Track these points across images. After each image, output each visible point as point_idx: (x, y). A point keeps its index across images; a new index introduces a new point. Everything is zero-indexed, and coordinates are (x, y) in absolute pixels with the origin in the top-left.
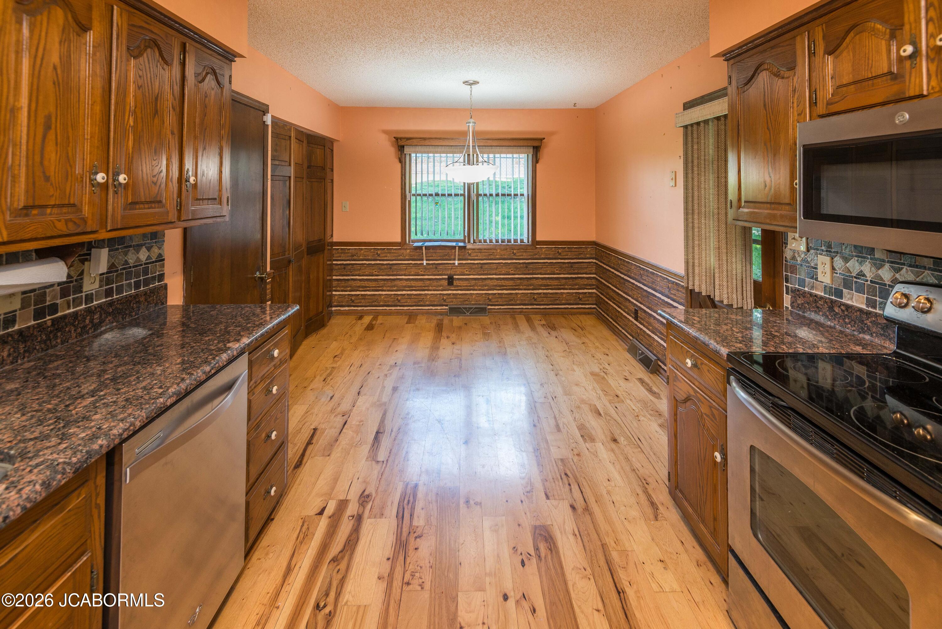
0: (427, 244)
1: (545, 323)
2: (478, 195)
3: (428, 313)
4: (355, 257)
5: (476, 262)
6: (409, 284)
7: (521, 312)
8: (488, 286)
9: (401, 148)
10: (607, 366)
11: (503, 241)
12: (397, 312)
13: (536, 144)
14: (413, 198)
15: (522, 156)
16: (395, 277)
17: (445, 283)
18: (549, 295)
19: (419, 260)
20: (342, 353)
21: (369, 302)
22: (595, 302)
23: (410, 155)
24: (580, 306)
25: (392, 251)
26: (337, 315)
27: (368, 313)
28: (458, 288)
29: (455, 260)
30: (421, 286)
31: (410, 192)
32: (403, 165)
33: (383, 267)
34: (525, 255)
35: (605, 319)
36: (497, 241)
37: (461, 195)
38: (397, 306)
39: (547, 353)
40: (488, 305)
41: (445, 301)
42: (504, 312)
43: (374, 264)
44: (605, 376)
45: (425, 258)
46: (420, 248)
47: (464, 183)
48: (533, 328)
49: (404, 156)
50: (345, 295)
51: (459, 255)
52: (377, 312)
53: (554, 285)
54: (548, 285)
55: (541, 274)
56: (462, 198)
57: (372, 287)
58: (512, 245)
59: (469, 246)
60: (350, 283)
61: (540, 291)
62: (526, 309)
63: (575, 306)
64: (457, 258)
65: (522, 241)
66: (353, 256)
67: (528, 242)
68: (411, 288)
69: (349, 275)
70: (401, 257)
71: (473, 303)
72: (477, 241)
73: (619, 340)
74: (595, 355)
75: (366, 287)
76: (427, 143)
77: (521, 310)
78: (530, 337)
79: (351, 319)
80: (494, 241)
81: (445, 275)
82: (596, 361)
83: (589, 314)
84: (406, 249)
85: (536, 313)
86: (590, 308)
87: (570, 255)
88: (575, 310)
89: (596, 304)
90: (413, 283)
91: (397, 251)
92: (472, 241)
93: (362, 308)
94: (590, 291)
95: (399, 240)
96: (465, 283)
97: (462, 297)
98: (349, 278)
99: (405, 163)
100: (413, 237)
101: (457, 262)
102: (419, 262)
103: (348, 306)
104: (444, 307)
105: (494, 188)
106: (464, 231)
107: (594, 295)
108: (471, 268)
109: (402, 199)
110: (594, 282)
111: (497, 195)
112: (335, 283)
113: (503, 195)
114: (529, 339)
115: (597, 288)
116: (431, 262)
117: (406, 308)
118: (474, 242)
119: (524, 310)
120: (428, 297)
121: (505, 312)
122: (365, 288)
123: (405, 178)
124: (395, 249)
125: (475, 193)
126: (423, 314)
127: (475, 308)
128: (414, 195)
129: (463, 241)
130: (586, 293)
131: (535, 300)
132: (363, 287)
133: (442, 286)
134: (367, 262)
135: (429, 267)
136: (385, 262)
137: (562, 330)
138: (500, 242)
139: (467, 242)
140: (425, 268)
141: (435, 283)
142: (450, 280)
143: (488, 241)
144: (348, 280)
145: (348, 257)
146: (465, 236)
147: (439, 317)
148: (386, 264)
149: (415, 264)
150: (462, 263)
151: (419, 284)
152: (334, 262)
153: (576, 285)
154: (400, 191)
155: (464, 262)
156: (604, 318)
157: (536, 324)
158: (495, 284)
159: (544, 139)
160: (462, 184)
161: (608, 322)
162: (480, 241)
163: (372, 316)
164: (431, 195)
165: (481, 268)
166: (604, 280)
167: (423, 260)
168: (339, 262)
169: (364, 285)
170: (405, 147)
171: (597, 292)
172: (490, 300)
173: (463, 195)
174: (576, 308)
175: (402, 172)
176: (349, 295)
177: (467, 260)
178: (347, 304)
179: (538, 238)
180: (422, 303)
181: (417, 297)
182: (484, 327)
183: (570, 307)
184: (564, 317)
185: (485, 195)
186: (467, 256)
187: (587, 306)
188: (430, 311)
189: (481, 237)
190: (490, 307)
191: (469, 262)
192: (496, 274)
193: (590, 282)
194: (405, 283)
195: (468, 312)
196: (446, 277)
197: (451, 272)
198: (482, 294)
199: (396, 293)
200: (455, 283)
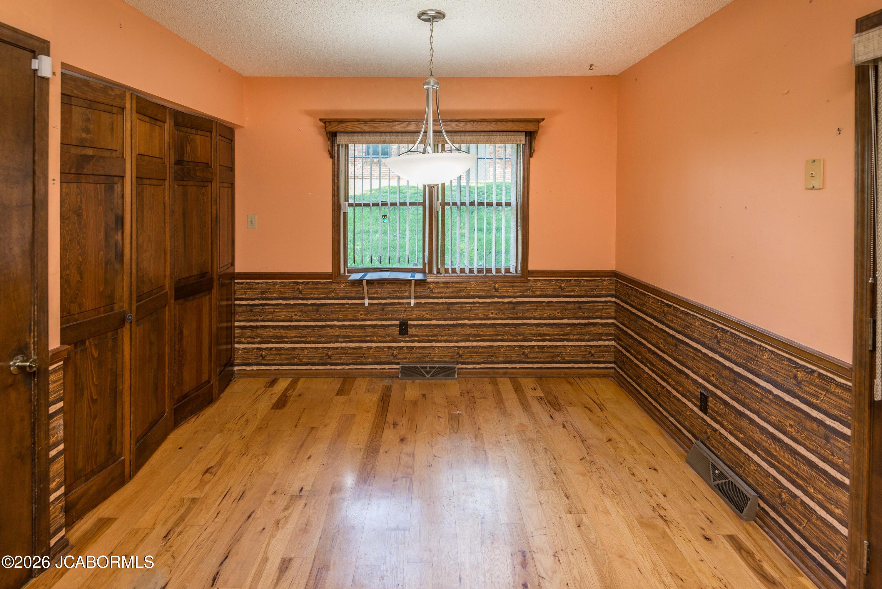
0: (370, 276)
1: (542, 395)
2: (444, 204)
3: (371, 374)
4: (267, 295)
5: (441, 301)
6: (343, 332)
7: (505, 373)
8: (457, 335)
9: (332, 136)
10: (662, 500)
11: (480, 270)
12: (327, 374)
13: (530, 127)
14: (350, 210)
15: (509, 146)
16: (324, 323)
17: (396, 331)
18: (546, 350)
19: (359, 298)
20: (220, 463)
21: (286, 359)
22: (613, 359)
23: (347, 147)
24: (592, 365)
25: (320, 286)
26: (241, 377)
27: (284, 374)
28: (414, 338)
29: (409, 298)
30: (361, 336)
31: (346, 200)
32: (336, 161)
33: (306, 309)
34: (511, 291)
35: (634, 390)
36: (471, 271)
37: (420, 204)
38: (326, 364)
39: (554, 465)
40: (458, 363)
41: (395, 357)
42: (481, 373)
43: (294, 304)
44: (667, 530)
45: (366, 296)
46: (359, 283)
47: (424, 186)
48: (526, 406)
49: (336, 148)
50: (253, 349)
51: (415, 291)
52: (296, 374)
53: (554, 335)
54: (545, 335)
55: (535, 318)
56: (421, 208)
57: (291, 337)
58: (494, 276)
59: (430, 279)
60: (259, 332)
61: (534, 343)
62: (512, 368)
63: (584, 365)
64: (413, 296)
65: (507, 270)
66: (263, 292)
67: (517, 272)
68: (346, 338)
69: (257, 321)
70: (333, 295)
71: (435, 359)
72: (442, 271)
73: (665, 434)
74: (636, 472)
75: (282, 337)
76: (369, 127)
77: (505, 370)
78: (522, 425)
79: (260, 383)
80: (467, 271)
81: (396, 320)
82: (640, 486)
83: (604, 376)
84: (340, 283)
85: (527, 375)
86: (607, 368)
87: (578, 291)
88: (585, 371)
89: (615, 363)
90: (349, 332)
91: (326, 286)
92: (435, 271)
93: (277, 367)
94: (607, 343)
95: (328, 268)
96: (424, 332)
97: (420, 351)
98: (258, 324)
99: (338, 158)
100: (351, 265)
101: (412, 302)
102: (358, 302)
103: (257, 365)
104: (394, 366)
105: (467, 195)
106: (424, 256)
107: (612, 349)
108: (433, 310)
109: (333, 210)
110: (612, 330)
111: (472, 204)
112: (238, 332)
113: (481, 204)
114: (521, 429)
115: (617, 339)
116: (375, 301)
117: (339, 367)
118: (438, 273)
119: (510, 371)
120: (371, 351)
121: (483, 373)
122: (280, 339)
123: (338, 180)
124: (324, 283)
125: (440, 201)
126: (363, 376)
127: (439, 367)
128: (351, 205)
129: (423, 271)
130: (600, 346)
131: (526, 356)
132: (277, 337)
133: (392, 336)
134: (284, 302)
135: (372, 308)
136: (310, 302)
137: (570, 409)
138: (475, 271)
139: (427, 271)
140: (367, 310)
141: (381, 332)
142: (404, 328)
143: (458, 271)
144: (257, 327)
145: (256, 294)
146: (424, 264)
147: (387, 382)
148: (311, 304)
149: (352, 304)
150: (421, 303)
151: (359, 332)
152: (237, 302)
153: (586, 334)
154: (330, 199)
155: (423, 301)
156: (630, 388)
157: (530, 399)
158: (468, 332)
159: (543, 119)
160: (422, 188)
161: (639, 395)
162: (447, 271)
163: (290, 380)
164: (376, 204)
165: (448, 309)
166: (632, 331)
167: (363, 298)
168: (244, 302)
169: (279, 334)
170: (338, 134)
171: (618, 346)
172: (460, 356)
173: (423, 204)
174: (586, 368)
175: (333, 171)
176: (258, 348)
177: (428, 298)
178: (255, 362)
179: (531, 267)
180: (362, 360)
181: (355, 352)
182: (451, 403)
183: (576, 366)
184: (569, 382)
185: (454, 204)
186: (427, 293)
187: (602, 365)
188: (374, 371)
189: (448, 265)
190: (460, 366)
191: (431, 301)
192: (469, 319)
193: (606, 330)
194: (337, 332)
195: (428, 373)
196: (398, 322)
197: (405, 316)
198: (450, 347)
199: (325, 345)
200: (410, 331)
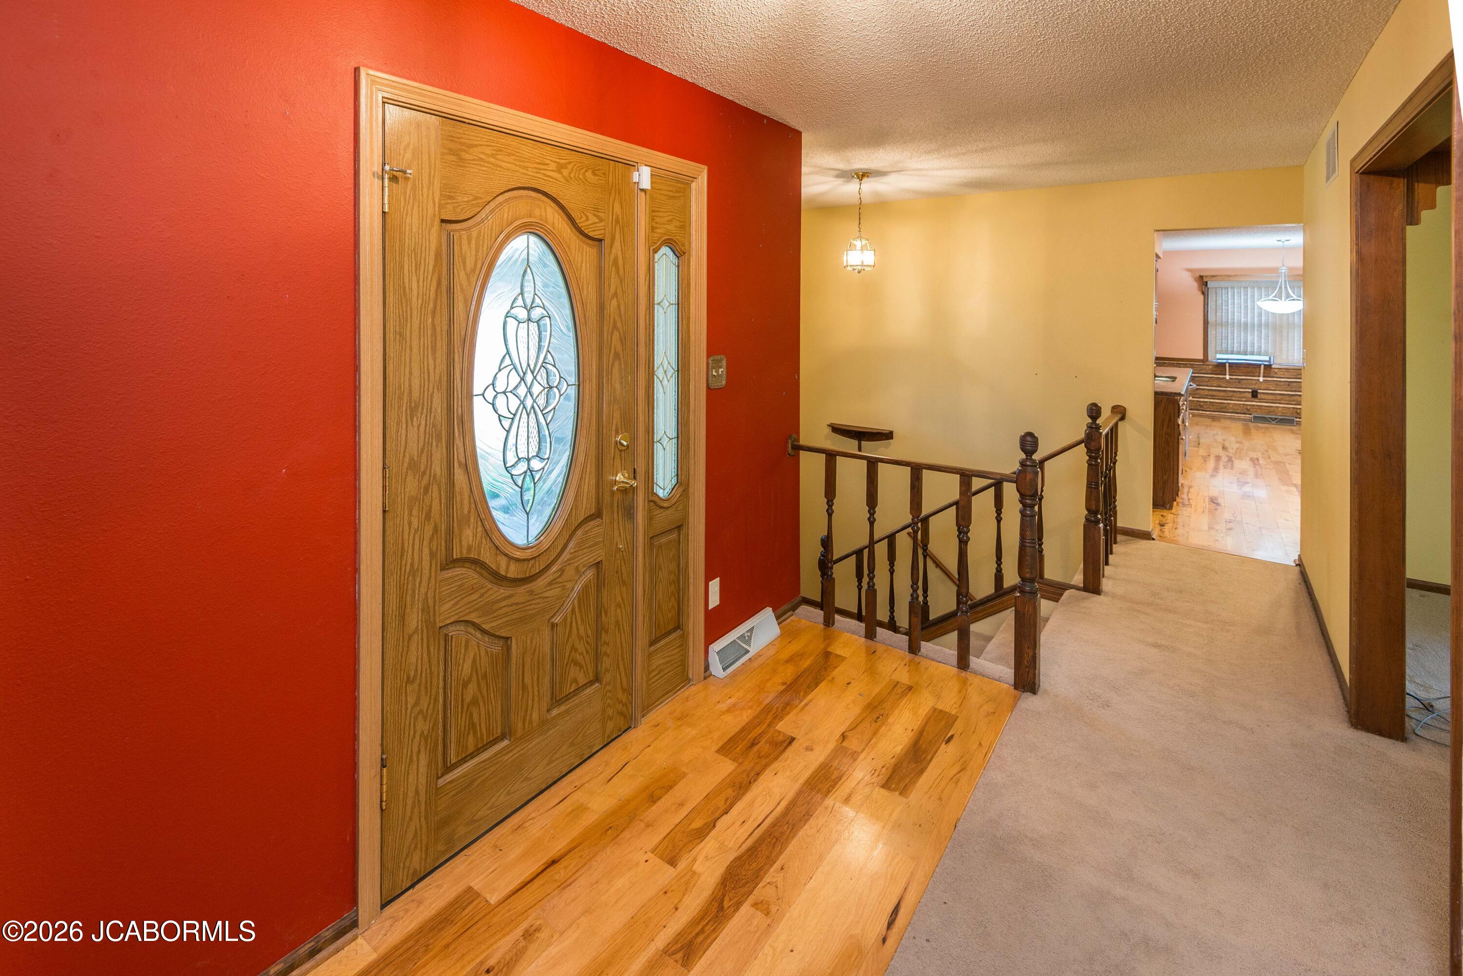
0: (1230, 361)
3: (1232, 419)
9: (1203, 285)
17: (1250, 395)
19: (1222, 375)
25: (1195, 366)
28: (1262, 400)
29: (1259, 376)
30: (1223, 396)
32: (1207, 297)
38: (1199, 410)
40: (1296, 418)
41: (1248, 410)
45: (1229, 373)
46: (1223, 364)
49: (1208, 289)
51: (1264, 373)
64: (1261, 375)
68: (1213, 397)
70: (1204, 372)
71: (1279, 414)
84: (1209, 365)
90: (1215, 393)
91: (1201, 366)
95: (1201, 357)
100: (1216, 355)
102: (1221, 376)
104: (1249, 415)
108: (1278, 385)
109: (1204, 324)
116: (1235, 376)
117: (1209, 413)
120: (1231, 406)
124: (1200, 364)
126: (1228, 418)
133: (1246, 398)
135: (1232, 381)
140: (1228, 381)
141: (1238, 395)
142: (1255, 394)
147: (1245, 423)
149: (1217, 377)
150: (1268, 380)
151: (1221, 394)
154: (1202, 318)
170: (1209, 282)
175: (1205, 303)
177: (1274, 377)
180: (1225, 410)
181: (1220, 405)
186: (1272, 374)
188: (1234, 417)
194: (1207, 393)
195: (1274, 421)
196: (1250, 390)
197: (1256, 387)
198: (1290, 408)
199: (1199, 400)
200: (1259, 396)
